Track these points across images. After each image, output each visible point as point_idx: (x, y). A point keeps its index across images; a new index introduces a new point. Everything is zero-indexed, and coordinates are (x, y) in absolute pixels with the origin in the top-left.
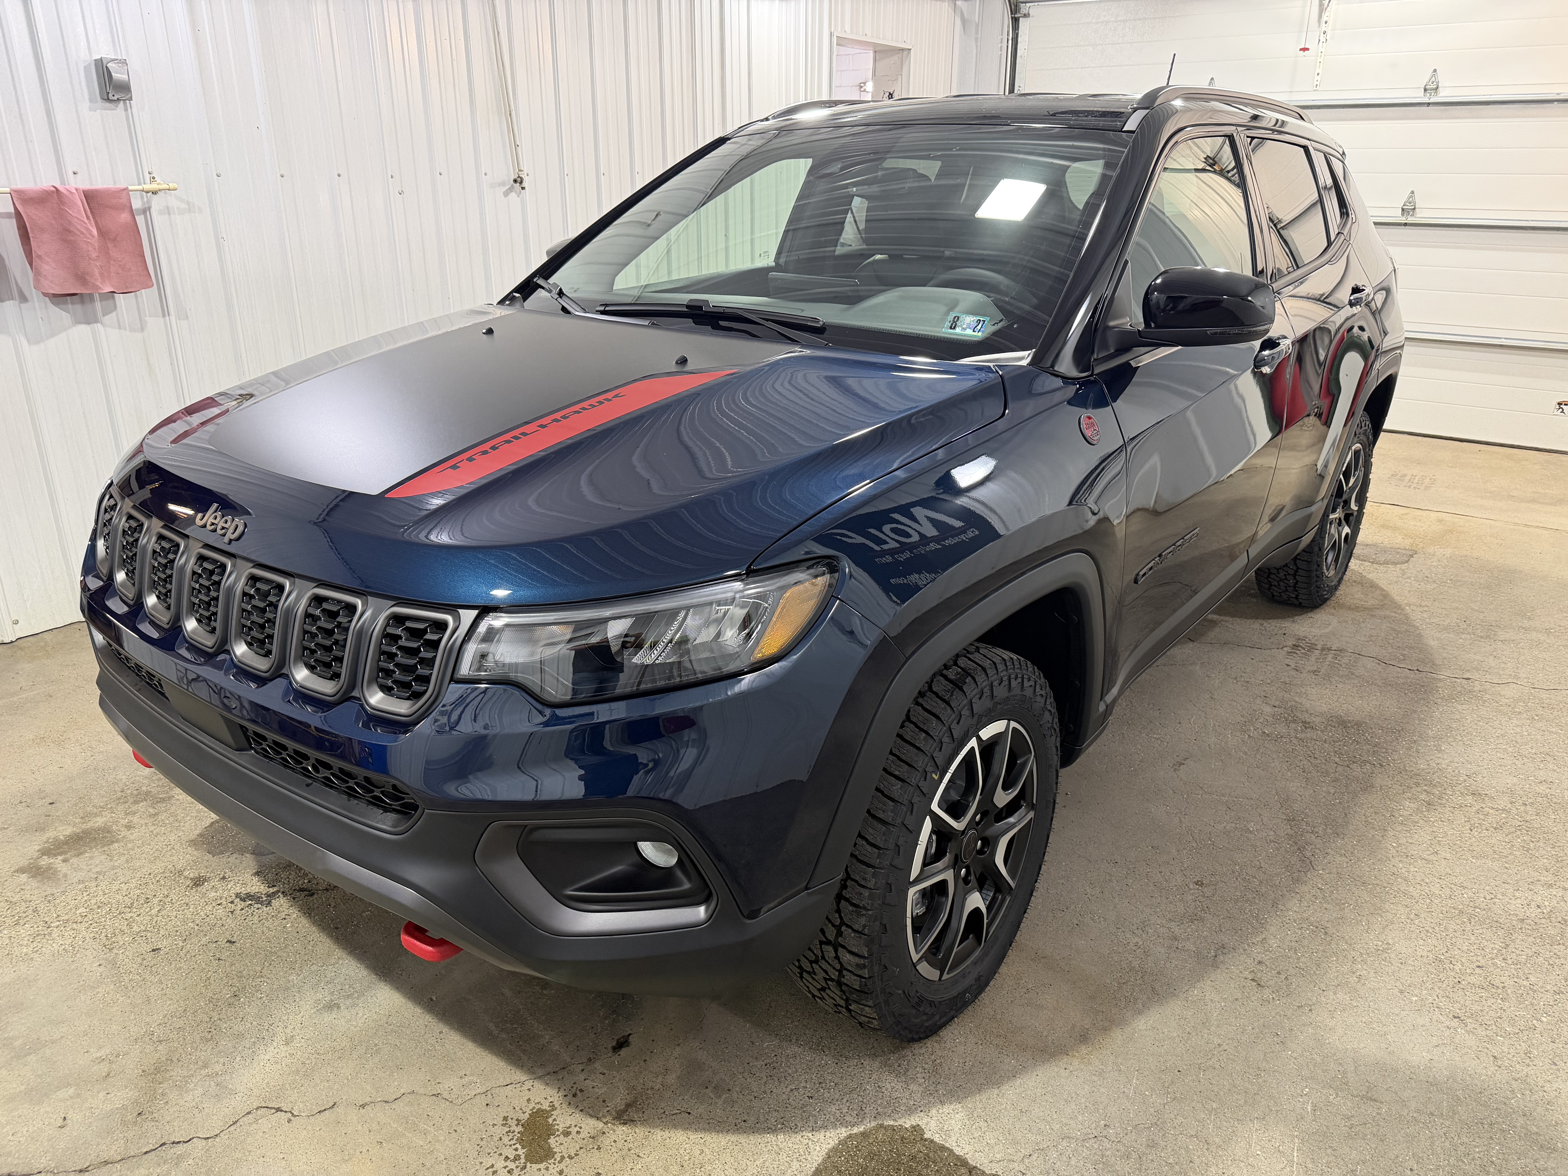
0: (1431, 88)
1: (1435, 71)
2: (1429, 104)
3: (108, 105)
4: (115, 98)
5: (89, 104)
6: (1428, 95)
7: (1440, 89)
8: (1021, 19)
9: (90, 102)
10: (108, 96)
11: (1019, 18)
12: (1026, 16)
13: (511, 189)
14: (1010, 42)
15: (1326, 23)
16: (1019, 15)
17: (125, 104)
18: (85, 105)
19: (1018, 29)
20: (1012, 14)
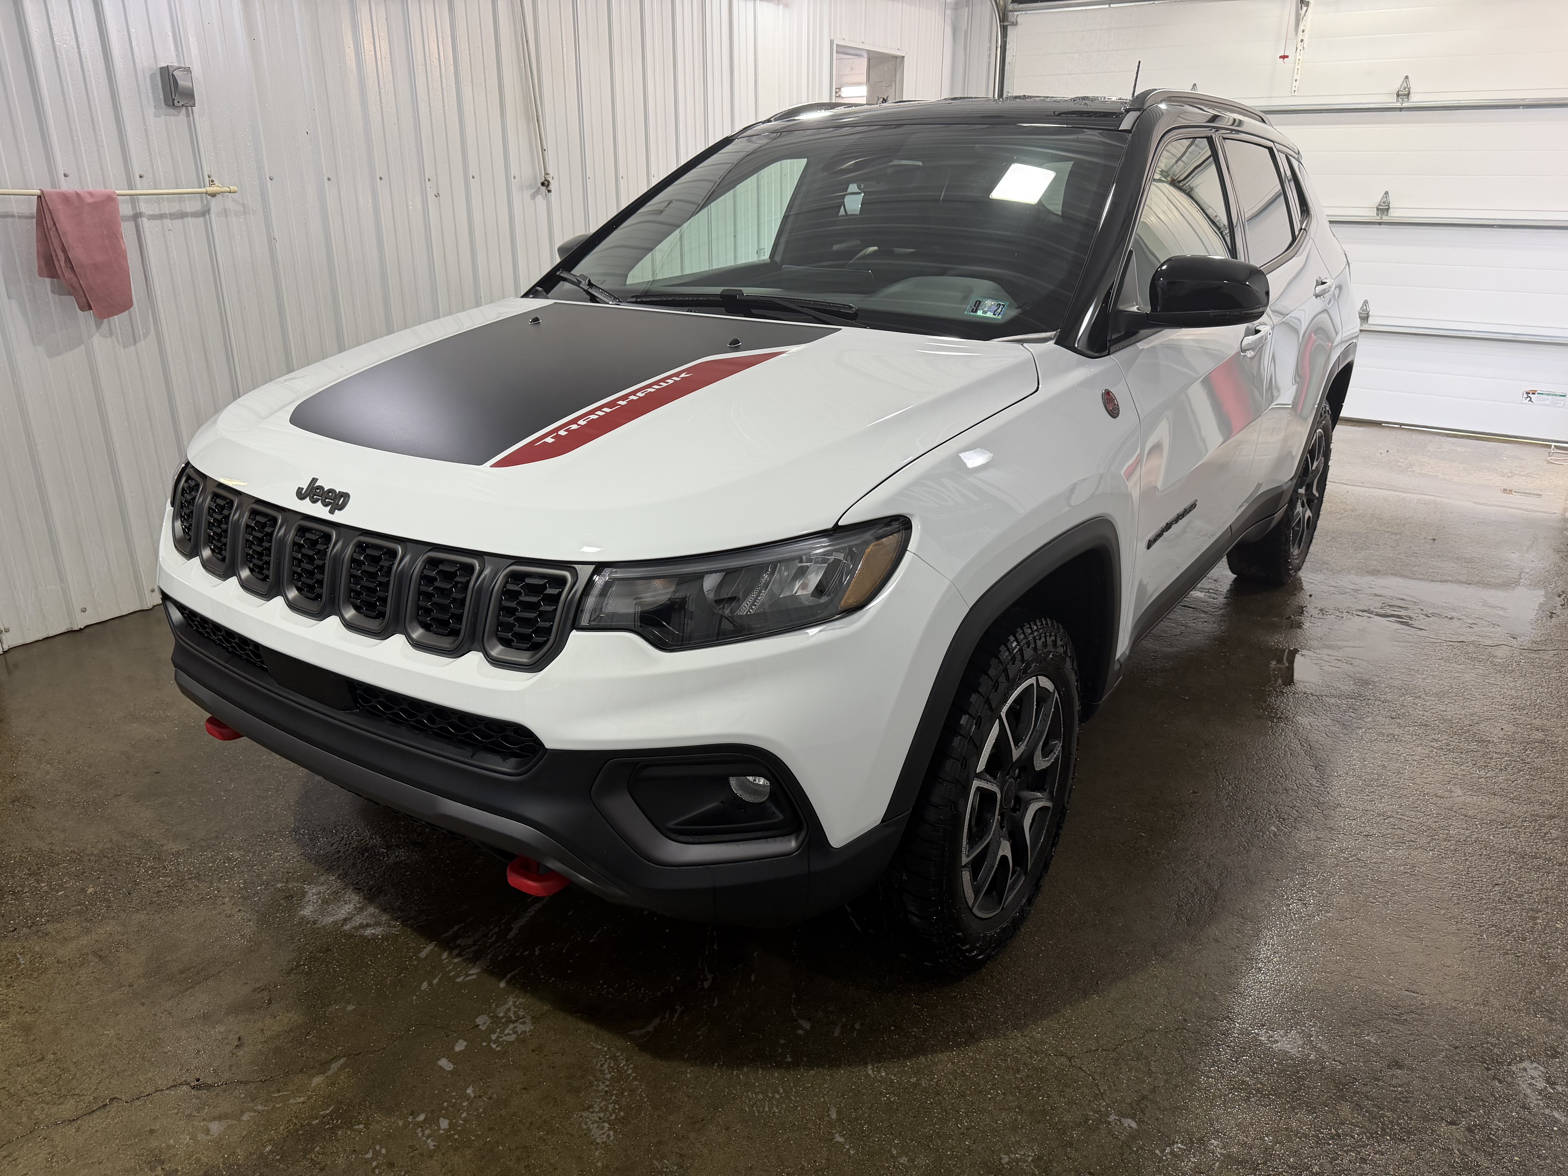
0: (1404, 94)
1: (1407, 77)
2: (1401, 109)
3: (172, 111)
4: (180, 104)
5: (154, 110)
6: (1400, 100)
7: (1412, 95)
8: (1009, 27)
9: (155, 108)
10: (173, 103)
11: (1007, 26)
12: (1015, 24)
13: (538, 192)
14: (999, 49)
15: (1303, 31)
16: (1007, 24)
17: (187, 111)
18: (150, 112)
19: (1006, 37)
20: (1000, 22)
